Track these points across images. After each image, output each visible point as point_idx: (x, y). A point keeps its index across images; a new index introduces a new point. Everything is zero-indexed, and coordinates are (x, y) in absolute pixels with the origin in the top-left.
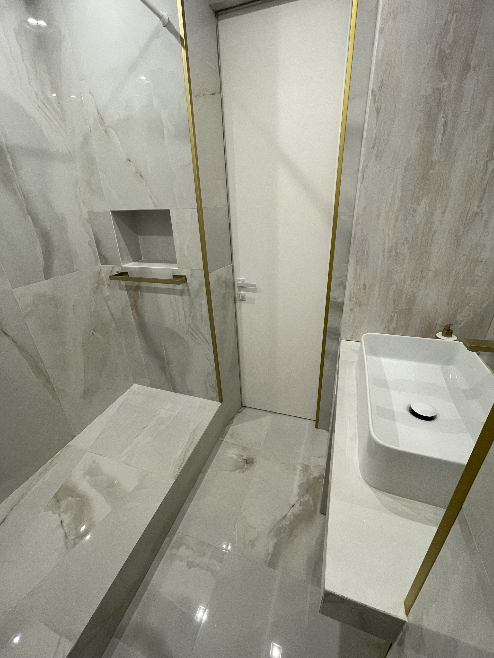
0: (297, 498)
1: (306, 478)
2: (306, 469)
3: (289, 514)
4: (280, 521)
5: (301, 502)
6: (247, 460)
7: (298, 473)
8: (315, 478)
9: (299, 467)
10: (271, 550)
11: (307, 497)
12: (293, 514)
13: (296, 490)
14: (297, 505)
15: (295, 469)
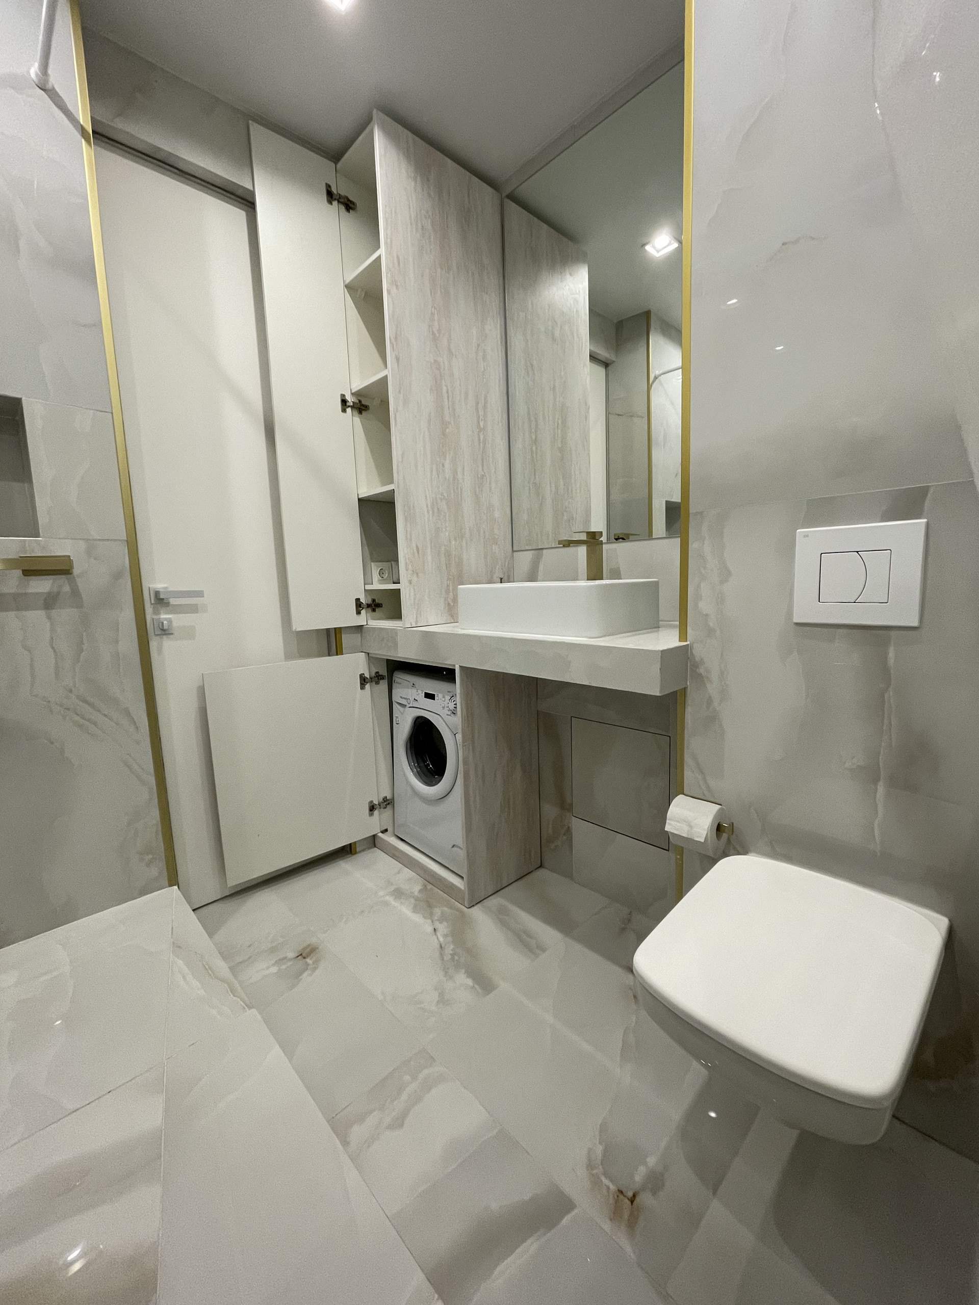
0: (429, 921)
1: (412, 900)
2: (398, 893)
3: (441, 939)
4: (442, 955)
5: (438, 920)
6: (301, 954)
7: (396, 904)
8: (420, 891)
9: (389, 899)
10: (470, 982)
11: (438, 911)
12: (445, 936)
13: (417, 918)
14: (438, 925)
15: (387, 904)
